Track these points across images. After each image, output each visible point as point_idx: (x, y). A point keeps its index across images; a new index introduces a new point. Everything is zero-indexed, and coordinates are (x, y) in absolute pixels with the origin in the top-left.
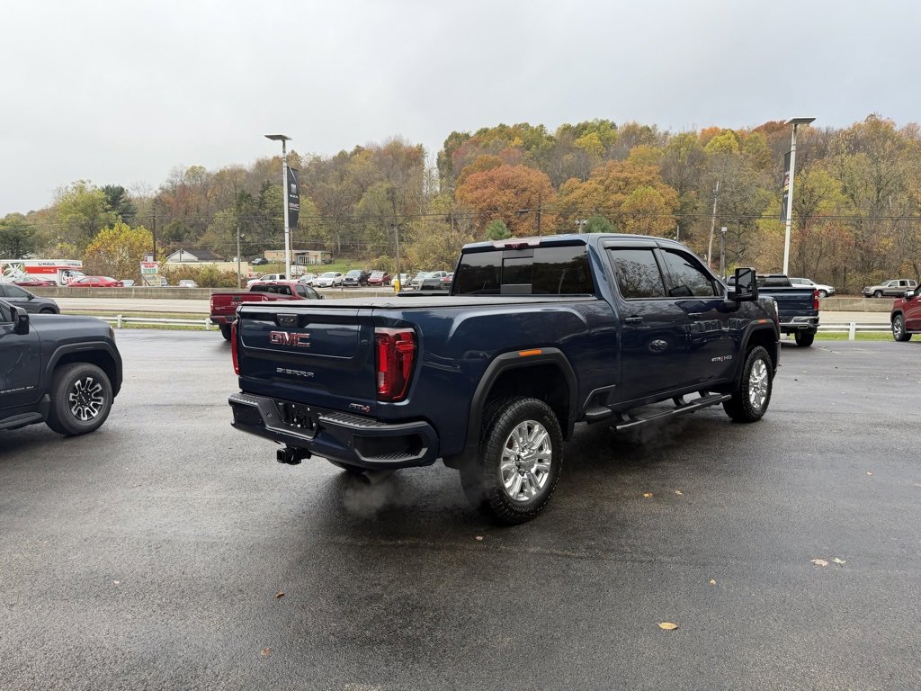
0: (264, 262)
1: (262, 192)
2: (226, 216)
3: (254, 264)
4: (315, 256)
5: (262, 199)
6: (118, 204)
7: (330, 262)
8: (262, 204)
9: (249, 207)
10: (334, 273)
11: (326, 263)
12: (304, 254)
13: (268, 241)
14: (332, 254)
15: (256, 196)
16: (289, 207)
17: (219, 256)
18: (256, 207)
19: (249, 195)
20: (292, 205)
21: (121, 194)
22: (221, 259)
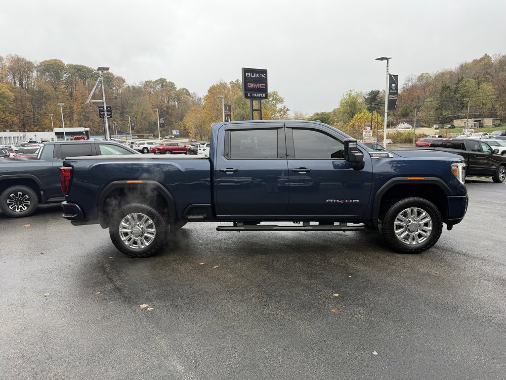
0: (453, 127)
1: (458, 84)
2: (431, 102)
3: (445, 129)
4: (488, 122)
5: (457, 88)
6: (376, 100)
7: (499, 125)
8: (456, 91)
9: (448, 94)
10: (482, 133)
11: (496, 126)
12: (480, 120)
13: (458, 114)
14: (501, 120)
15: (453, 87)
16: (389, 98)
17: (425, 125)
18: (452, 93)
19: (449, 87)
20: (391, 96)
21: (378, 94)
22: (426, 127)
